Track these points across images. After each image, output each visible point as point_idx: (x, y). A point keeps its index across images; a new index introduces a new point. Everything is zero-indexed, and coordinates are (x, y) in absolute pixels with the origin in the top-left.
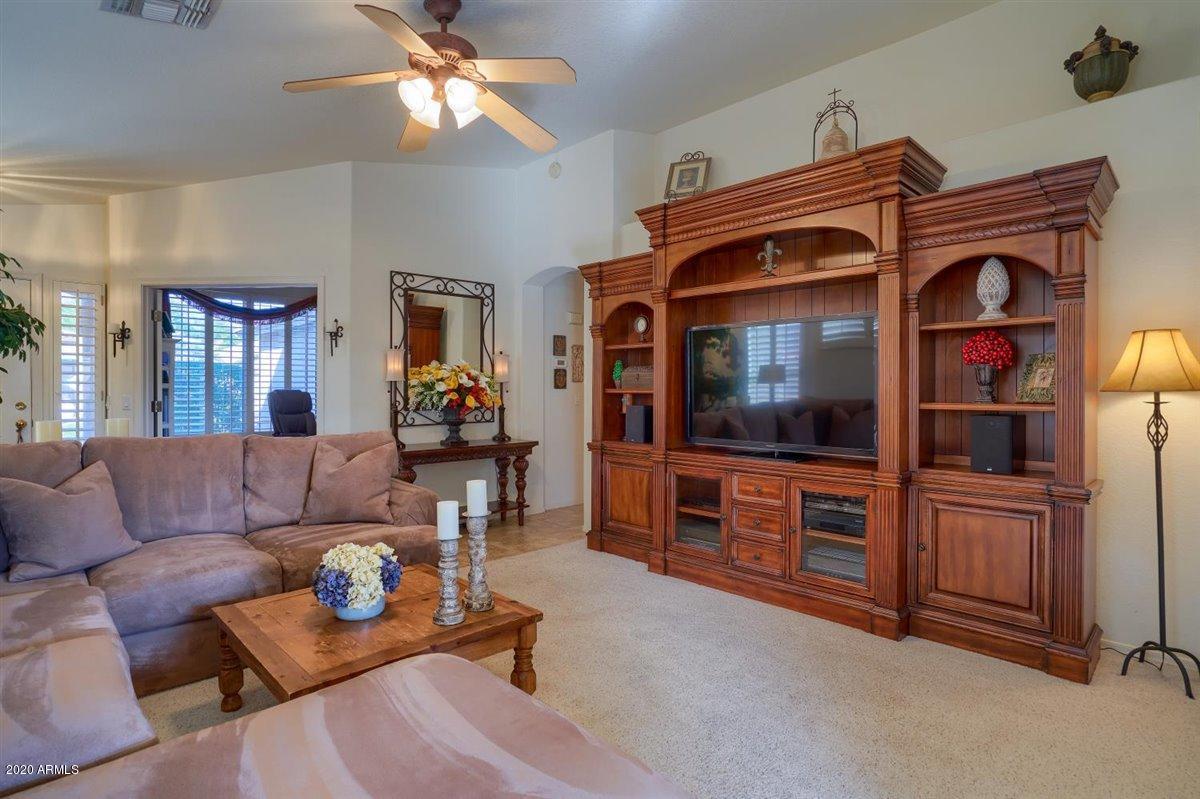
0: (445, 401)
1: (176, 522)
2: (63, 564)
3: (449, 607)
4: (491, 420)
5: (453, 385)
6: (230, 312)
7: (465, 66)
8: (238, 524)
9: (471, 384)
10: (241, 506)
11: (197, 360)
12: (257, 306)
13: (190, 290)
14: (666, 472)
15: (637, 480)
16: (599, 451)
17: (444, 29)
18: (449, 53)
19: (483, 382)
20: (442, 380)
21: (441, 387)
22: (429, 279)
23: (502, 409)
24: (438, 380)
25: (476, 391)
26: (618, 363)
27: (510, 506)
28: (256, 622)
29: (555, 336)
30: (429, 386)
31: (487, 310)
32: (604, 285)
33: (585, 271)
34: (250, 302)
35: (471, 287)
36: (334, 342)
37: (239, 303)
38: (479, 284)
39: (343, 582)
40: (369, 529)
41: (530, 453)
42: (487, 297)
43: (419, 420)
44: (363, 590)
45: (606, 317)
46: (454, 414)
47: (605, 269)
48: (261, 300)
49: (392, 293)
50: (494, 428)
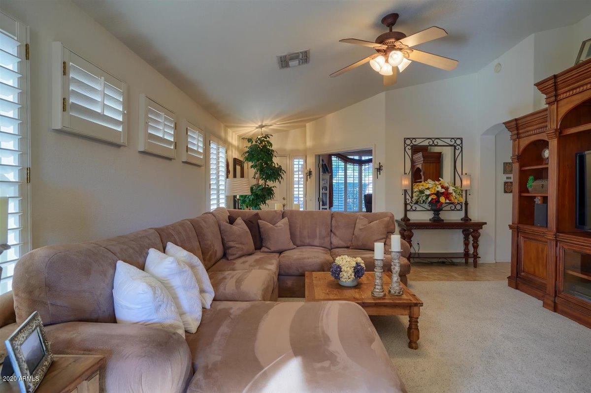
0: (430, 199)
1: (307, 241)
2: (273, 249)
3: (378, 289)
4: (461, 210)
5: (433, 192)
6: (353, 162)
7: (397, 44)
8: (328, 245)
9: (443, 190)
10: (329, 238)
11: (341, 182)
12: (364, 158)
13: (338, 154)
14: (557, 246)
15: (540, 249)
16: (516, 229)
17: (391, 30)
18: (390, 41)
19: (451, 190)
20: (428, 189)
21: (427, 192)
22: (425, 139)
23: (466, 204)
24: (426, 189)
25: (447, 195)
26: (531, 178)
27: (470, 256)
28: (314, 279)
29: (504, 163)
30: (422, 192)
31: (457, 152)
32: (520, 131)
33: (508, 125)
34: (361, 157)
35: (448, 141)
36: (378, 172)
37: (357, 158)
38: (453, 138)
39: (339, 270)
40: (369, 253)
41: (482, 228)
42: (458, 145)
43: (419, 208)
44: (345, 274)
45: (521, 149)
46: (436, 206)
47: (519, 122)
48: (365, 156)
49: (405, 148)
50: (462, 214)
